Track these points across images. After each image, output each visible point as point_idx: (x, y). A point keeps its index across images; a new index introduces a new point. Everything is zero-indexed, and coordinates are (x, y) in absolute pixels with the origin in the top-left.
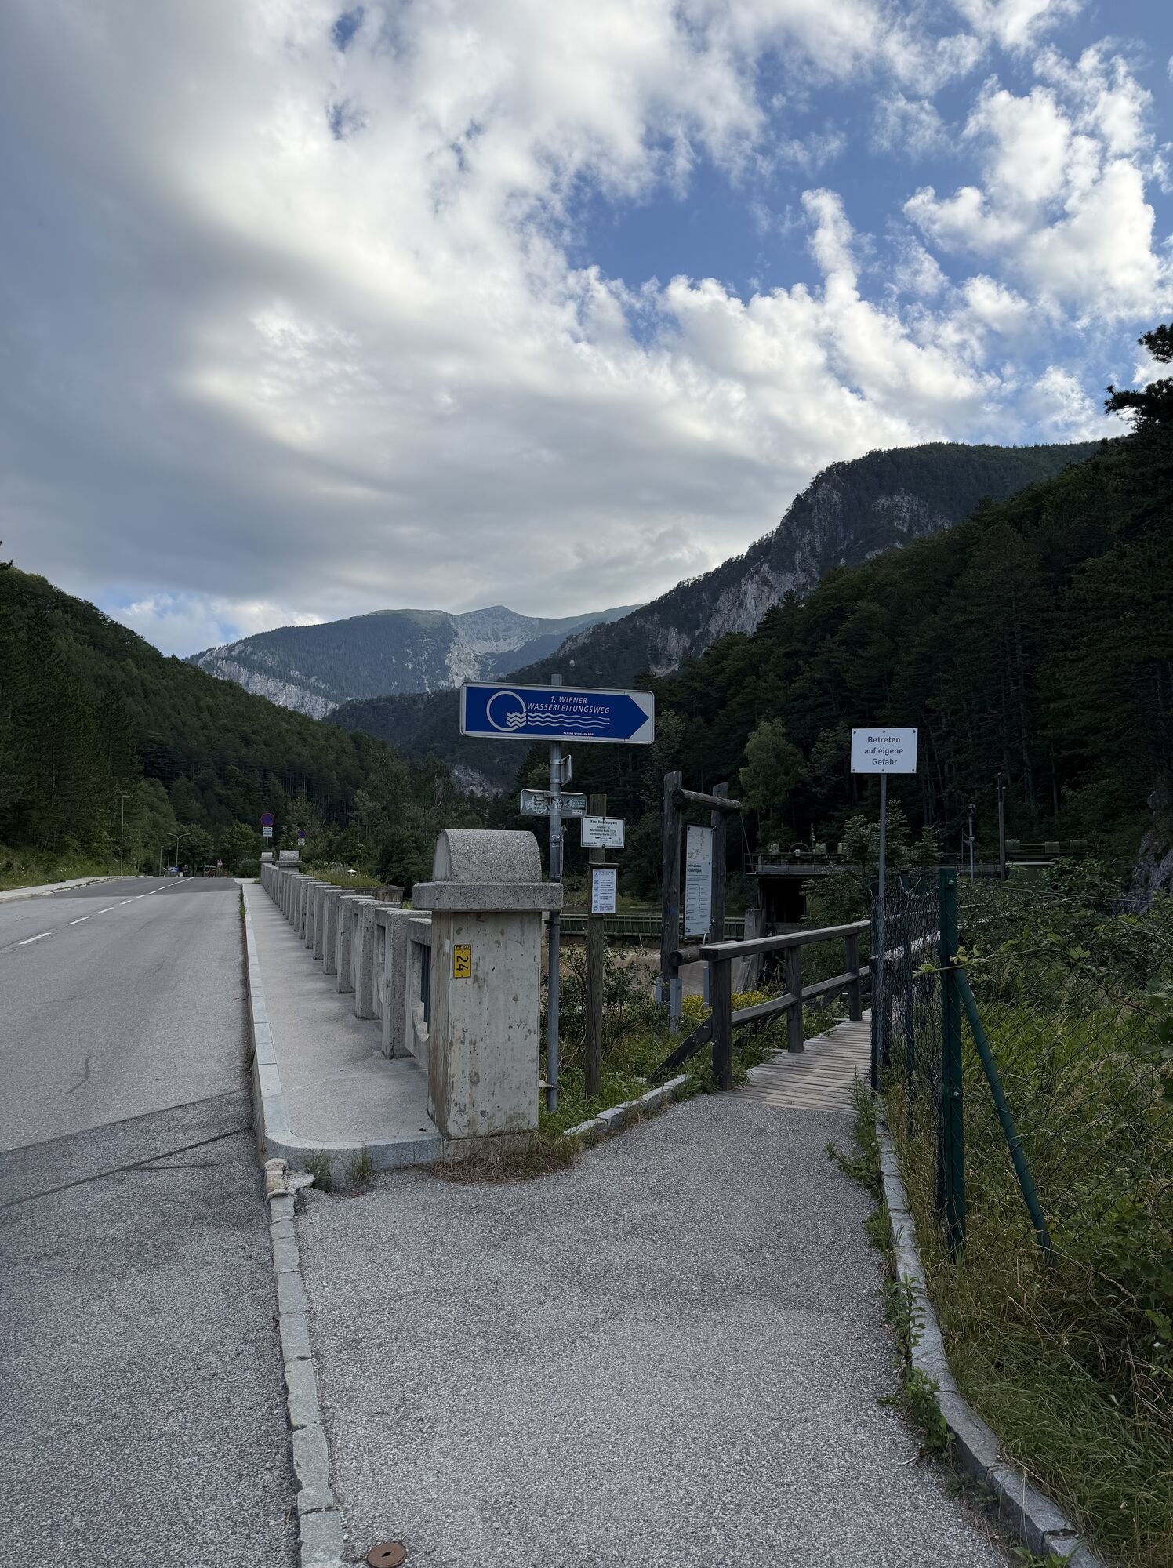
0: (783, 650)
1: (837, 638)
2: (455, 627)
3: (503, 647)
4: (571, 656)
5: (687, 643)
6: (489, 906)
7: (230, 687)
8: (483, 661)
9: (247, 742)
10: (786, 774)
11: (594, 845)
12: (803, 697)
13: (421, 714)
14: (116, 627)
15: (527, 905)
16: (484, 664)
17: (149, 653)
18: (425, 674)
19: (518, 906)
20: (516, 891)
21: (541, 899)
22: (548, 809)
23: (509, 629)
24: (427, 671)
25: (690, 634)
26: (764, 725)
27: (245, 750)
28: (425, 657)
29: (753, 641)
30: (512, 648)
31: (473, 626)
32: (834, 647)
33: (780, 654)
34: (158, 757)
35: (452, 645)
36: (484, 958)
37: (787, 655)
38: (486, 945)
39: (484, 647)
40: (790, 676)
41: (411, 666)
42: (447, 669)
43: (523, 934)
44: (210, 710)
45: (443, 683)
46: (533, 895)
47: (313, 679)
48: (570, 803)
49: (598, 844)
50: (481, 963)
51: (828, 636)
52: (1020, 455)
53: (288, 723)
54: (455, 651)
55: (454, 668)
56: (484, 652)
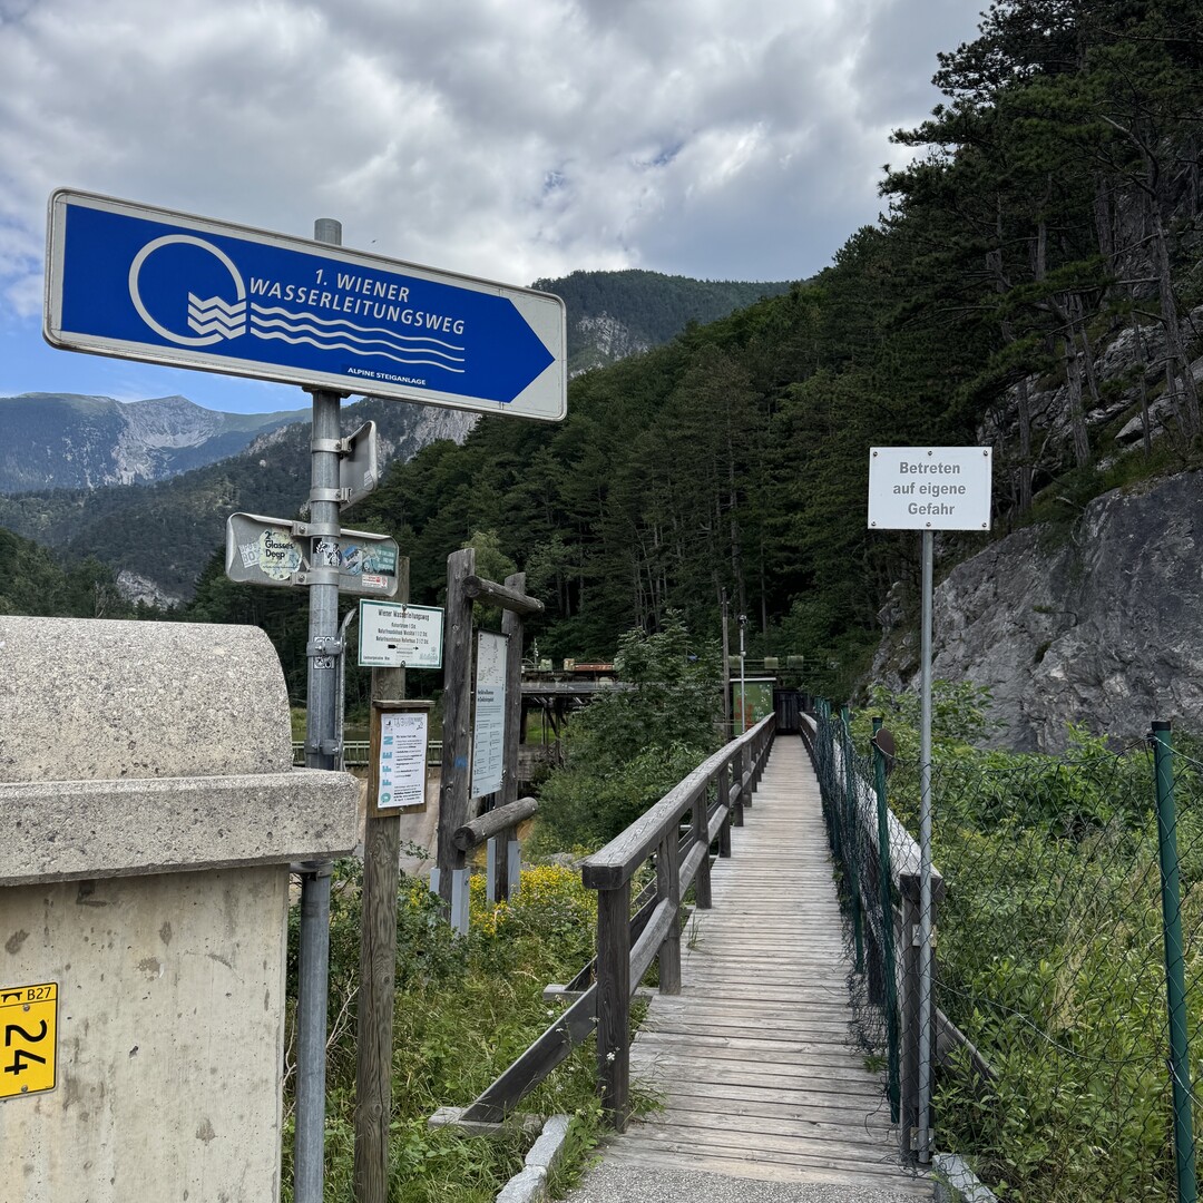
0: (495, 459)
1: (551, 450)
2: (124, 416)
3: (183, 441)
4: (262, 455)
5: (392, 449)
6: (122, 861)
8: (158, 456)
11: (385, 663)
12: (516, 508)
13: (81, 512)
15: (248, 845)
16: (160, 460)
18: (87, 467)
19: (219, 853)
20: (214, 806)
21: (292, 826)
22: (303, 569)
23: (189, 422)
24: (89, 464)
25: (394, 440)
26: (479, 536)
28: (88, 448)
29: (463, 448)
30: (192, 443)
31: (147, 417)
32: (548, 458)
33: (493, 463)
35: (120, 436)
36: (104, 1018)
37: (501, 465)
38: (111, 979)
39: (156, 441)
40: (505, 485)
41: (70, 458)
42: (115, 462)
43: (231, 930)
46: (267, 815)
48: (359, 558)
49: (393, 660)
50: (92, 1040)
51: (543, 447)
52: (712, 289)
54: (123, 443)
55: (123, 462)
56: (158, 446)
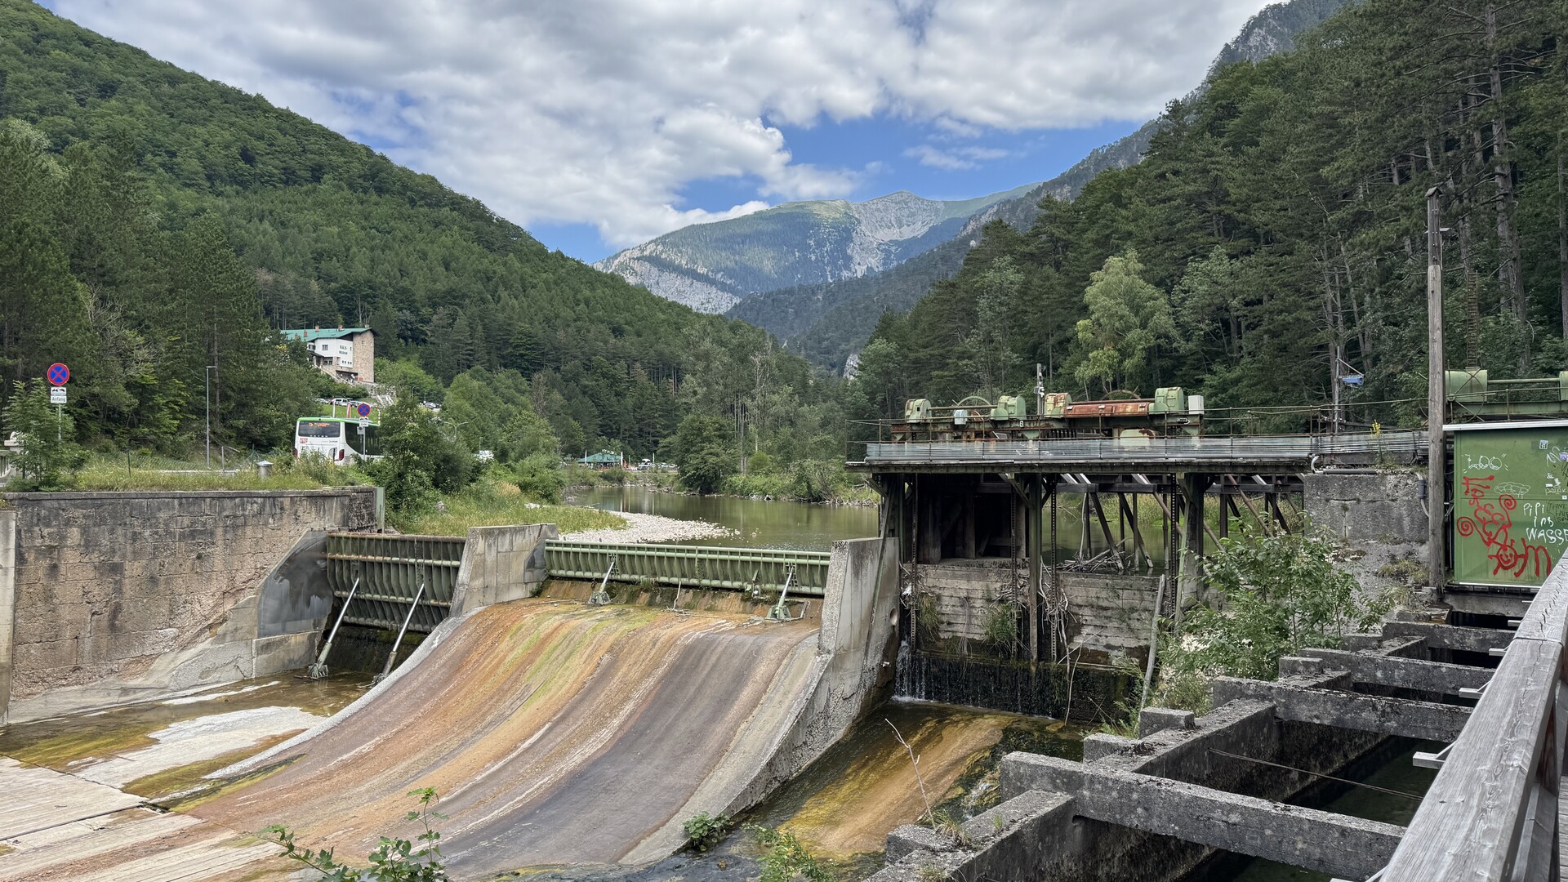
1: (1222, 140)
2: (858, 216)
3: (907, 233)
4: (972, 236)
7: (612, 279)
8: (885, 249)
9: (617, 331)
10: (1144, 326)
13: (819, 304)
14: (503, 224)
16: (887, 252)
17: (534, 248)
18: (827, 265)
23: (912, 215)
24: (829, 262)
26: (1114, 262)
27: (612, 340)
28: (828, 247)
30: (915, 234)
31: (876, 214)
34: (527, 349)
35: (854, 234)
39: (886, 235)
41: (813, 258)
42: (850, 258)
44: (587, 303)
45: (845, 274)
47: (719, 275)
53: (664, 313)
54: (857, 240)
55: (857, 258)
56: (887, 240)
